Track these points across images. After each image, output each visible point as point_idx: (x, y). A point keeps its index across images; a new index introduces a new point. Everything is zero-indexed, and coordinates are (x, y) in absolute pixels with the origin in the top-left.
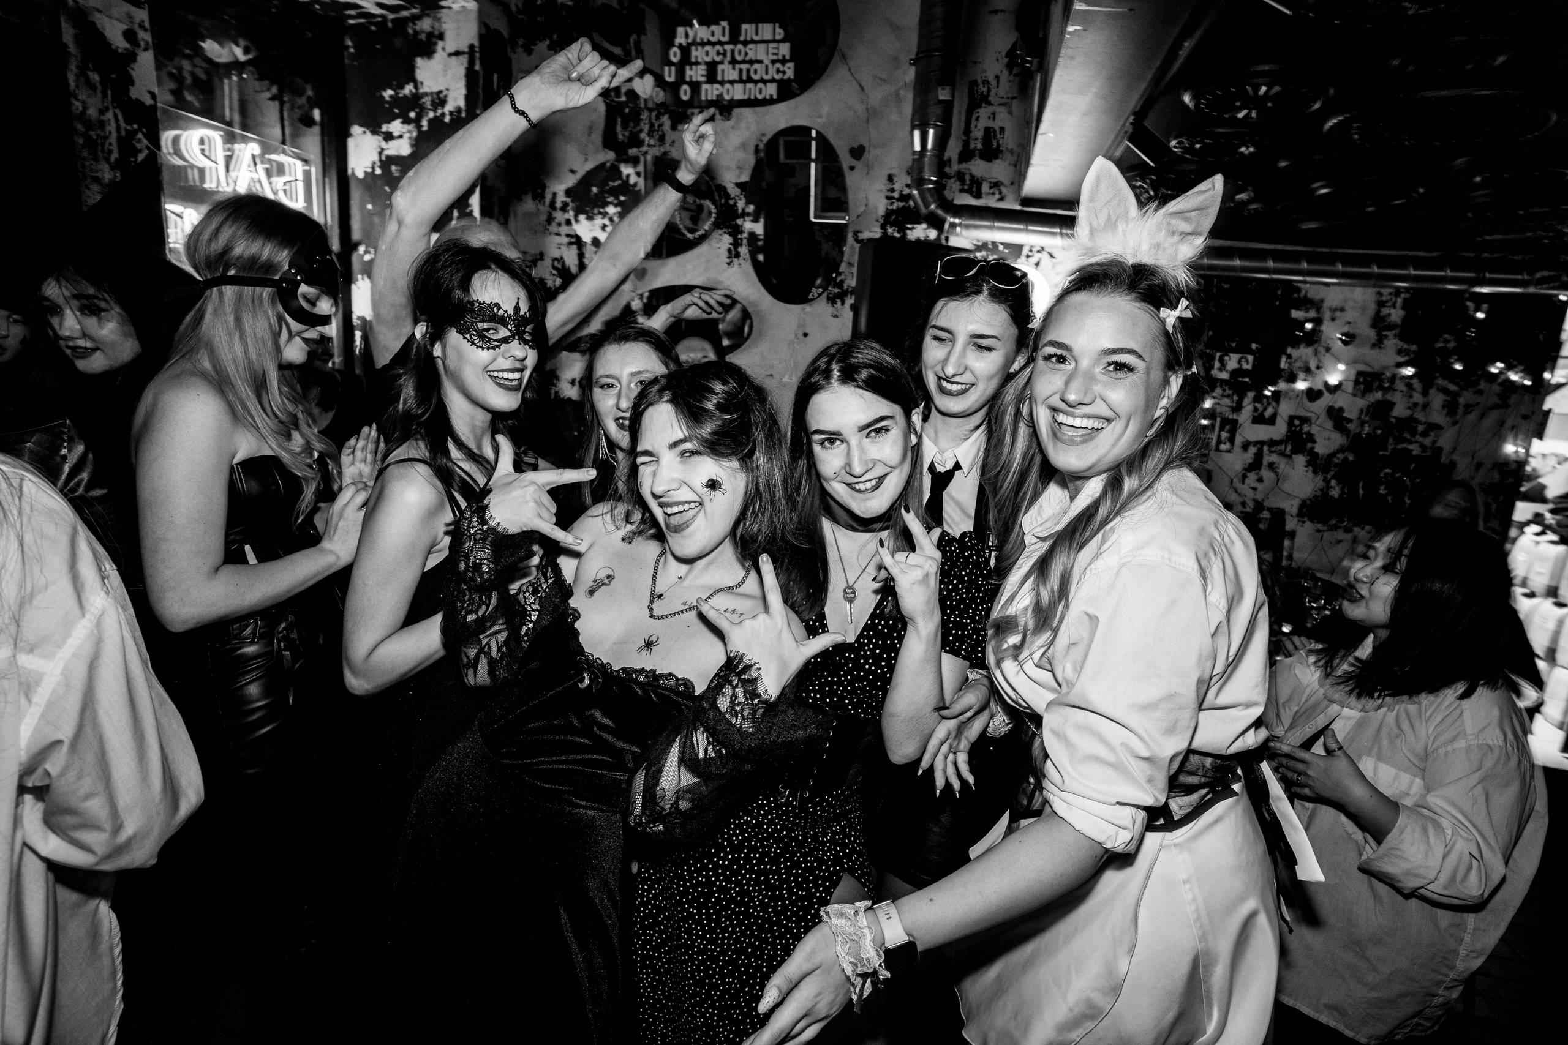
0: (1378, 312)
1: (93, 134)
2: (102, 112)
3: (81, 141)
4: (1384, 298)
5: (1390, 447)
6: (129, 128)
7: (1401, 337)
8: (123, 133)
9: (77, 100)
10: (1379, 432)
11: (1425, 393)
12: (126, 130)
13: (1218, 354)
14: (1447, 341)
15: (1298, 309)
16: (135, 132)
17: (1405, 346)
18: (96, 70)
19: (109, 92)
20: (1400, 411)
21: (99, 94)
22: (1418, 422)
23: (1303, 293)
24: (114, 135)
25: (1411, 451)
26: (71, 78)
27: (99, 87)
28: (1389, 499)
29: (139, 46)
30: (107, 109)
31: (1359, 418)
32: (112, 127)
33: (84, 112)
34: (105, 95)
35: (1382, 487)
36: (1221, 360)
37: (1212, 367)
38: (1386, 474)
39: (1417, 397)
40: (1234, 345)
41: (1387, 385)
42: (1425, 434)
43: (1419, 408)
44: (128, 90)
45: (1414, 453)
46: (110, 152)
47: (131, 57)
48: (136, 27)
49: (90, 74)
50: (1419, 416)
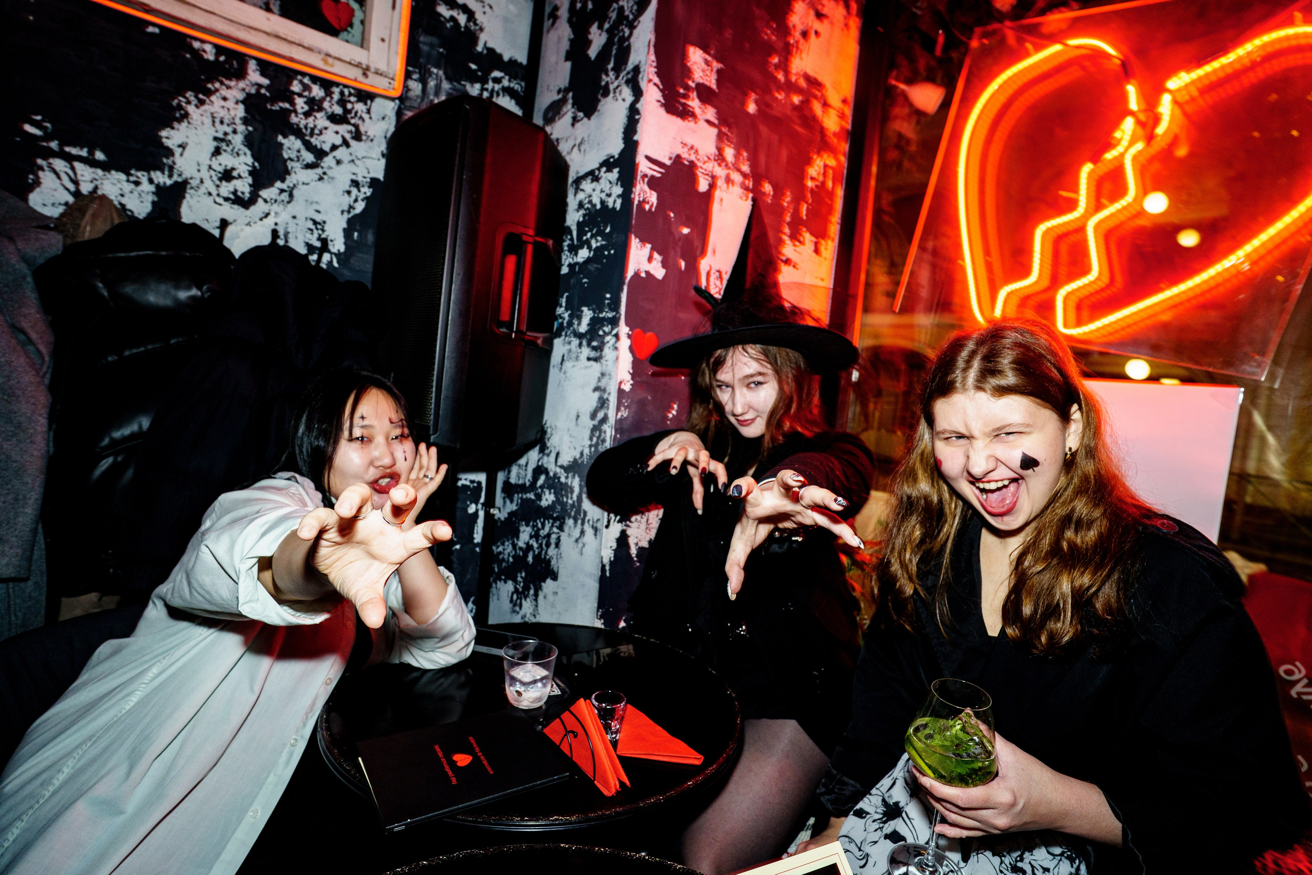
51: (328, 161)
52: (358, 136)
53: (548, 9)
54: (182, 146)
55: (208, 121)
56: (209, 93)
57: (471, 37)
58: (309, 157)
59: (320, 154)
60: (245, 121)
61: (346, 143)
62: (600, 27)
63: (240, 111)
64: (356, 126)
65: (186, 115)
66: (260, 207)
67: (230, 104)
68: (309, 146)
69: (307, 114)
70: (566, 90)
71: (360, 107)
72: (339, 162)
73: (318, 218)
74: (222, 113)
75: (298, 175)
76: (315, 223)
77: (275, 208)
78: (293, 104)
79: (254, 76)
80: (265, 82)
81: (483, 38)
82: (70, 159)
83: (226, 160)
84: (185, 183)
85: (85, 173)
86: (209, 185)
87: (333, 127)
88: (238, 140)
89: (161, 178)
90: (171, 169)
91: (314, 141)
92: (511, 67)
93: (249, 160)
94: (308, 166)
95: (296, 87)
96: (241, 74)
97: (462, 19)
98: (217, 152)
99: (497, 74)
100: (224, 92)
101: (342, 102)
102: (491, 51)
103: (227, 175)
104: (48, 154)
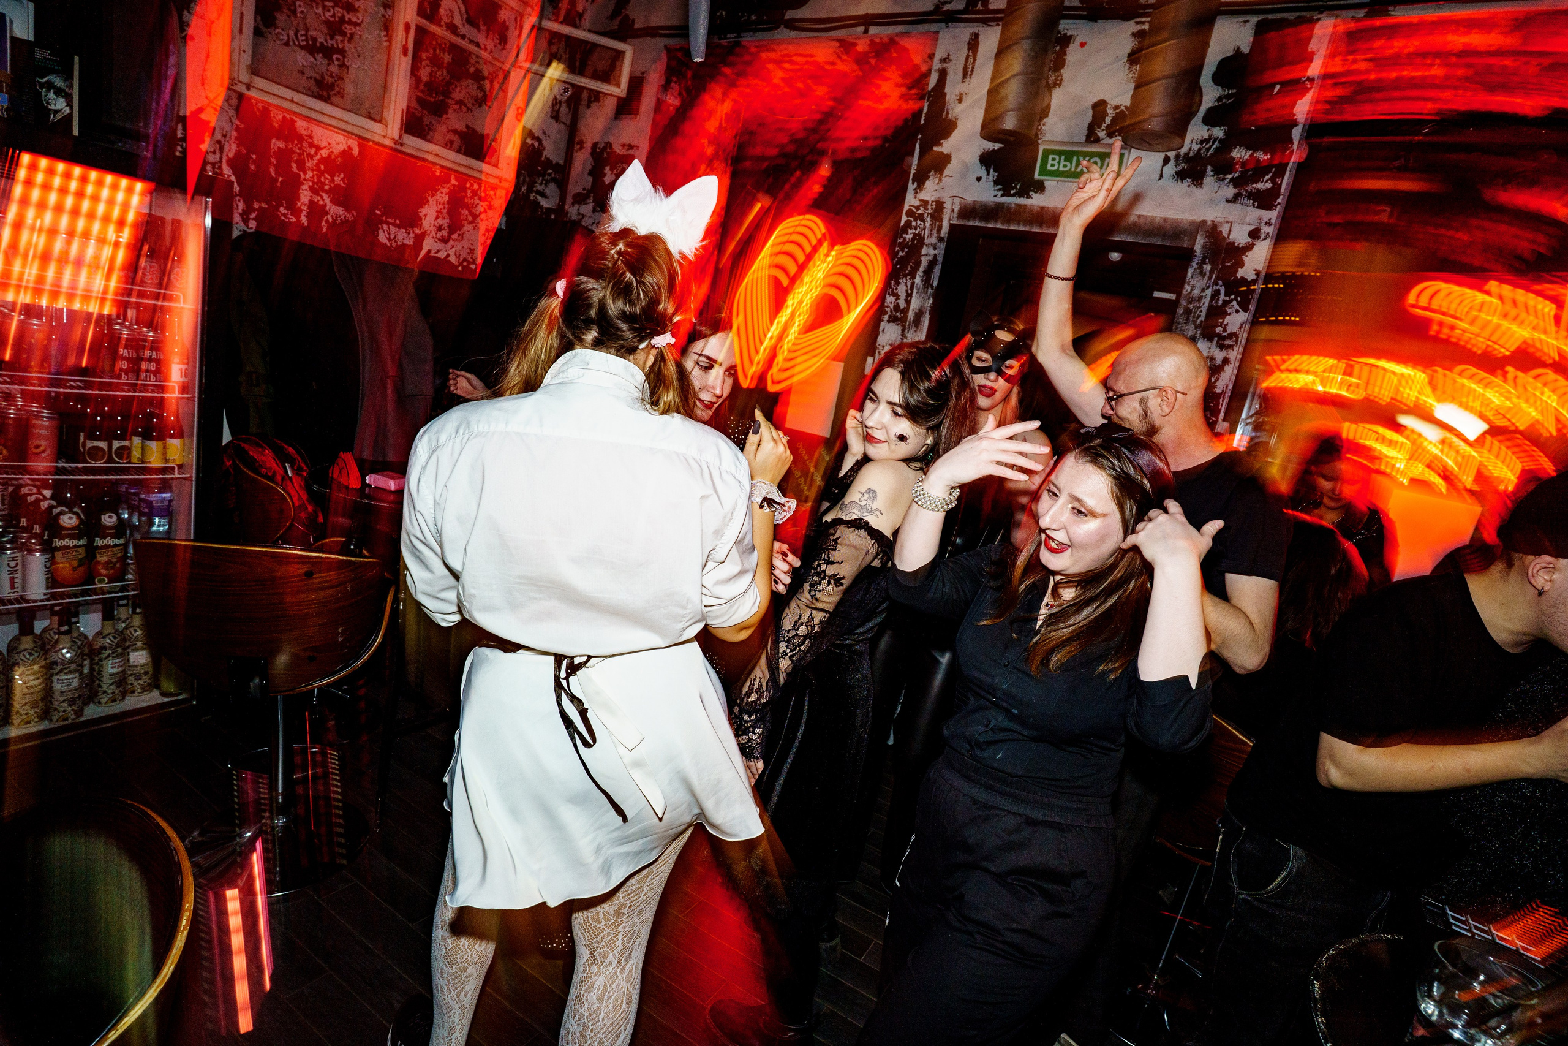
1: (1191, 306)
2: (1203, 290)
3: (1181, 312)
6: (1227, 298)
8: (1220, 303)
9: (1189, 285)
12: (1224, 301)
16: (1231, 301)
18: (1210, 263)
19: (1214, 276)
21: (1206, 278)
24: (1206, 305)
26: (1190, 271)
27: (1208, 274)
29: (1259, 238)
30: (1208, 288)
32: (1206, 302)
33: (1190, 292)
34: (1210, 278)
44: (1237, 271)
46: (1199, 316)
47: (1249, 247)
48: (1263, 224)
49: (1205, 266)
51: (478, 219)
52: (490, 207)
53: (577, 139)
54: (425, 216)
55: (435, 203)
56: (437, 190)
57: (539, 152)
58: (470, 218)
59: (475, 216)
60: (448, 202)
61: (485, 211)
62: (612, 170)
63: (446, 198)
64: (490, 202)
65: (428, 201)
66: (451, 243)
67: (443, 195)
68: (471, 213)
69: (471, 198)
70: (589, 192)
71: (492, 193)
72: (482, 220)
73: (472, 247)
74: (440, 200)
75: (468, 227)
76: (471, 250)
77: (456, 243)
78: (466, 193)
79: (453, 182)
80: (457, 183)
81: (545, 153)
82: (388, 224)
83: (440, 221)
84: (425, 232)
85: (393, 229)
86: (433, 233)
87: (481, 203)
88: (445, 211)
89: (417, 231)
90: (421, 226)
91: (473, 210)
92: (556, 167)
93: (448, 221)
94: (470, 223)
95: (468, 185)
96: (448, 181)
97: (536, 144)
98: (437, 218)
99: (550, 171)
100: (442, 190)
101: (485, 191)
102: (548, 159)
103: (440, 228)
104: (382, 222)
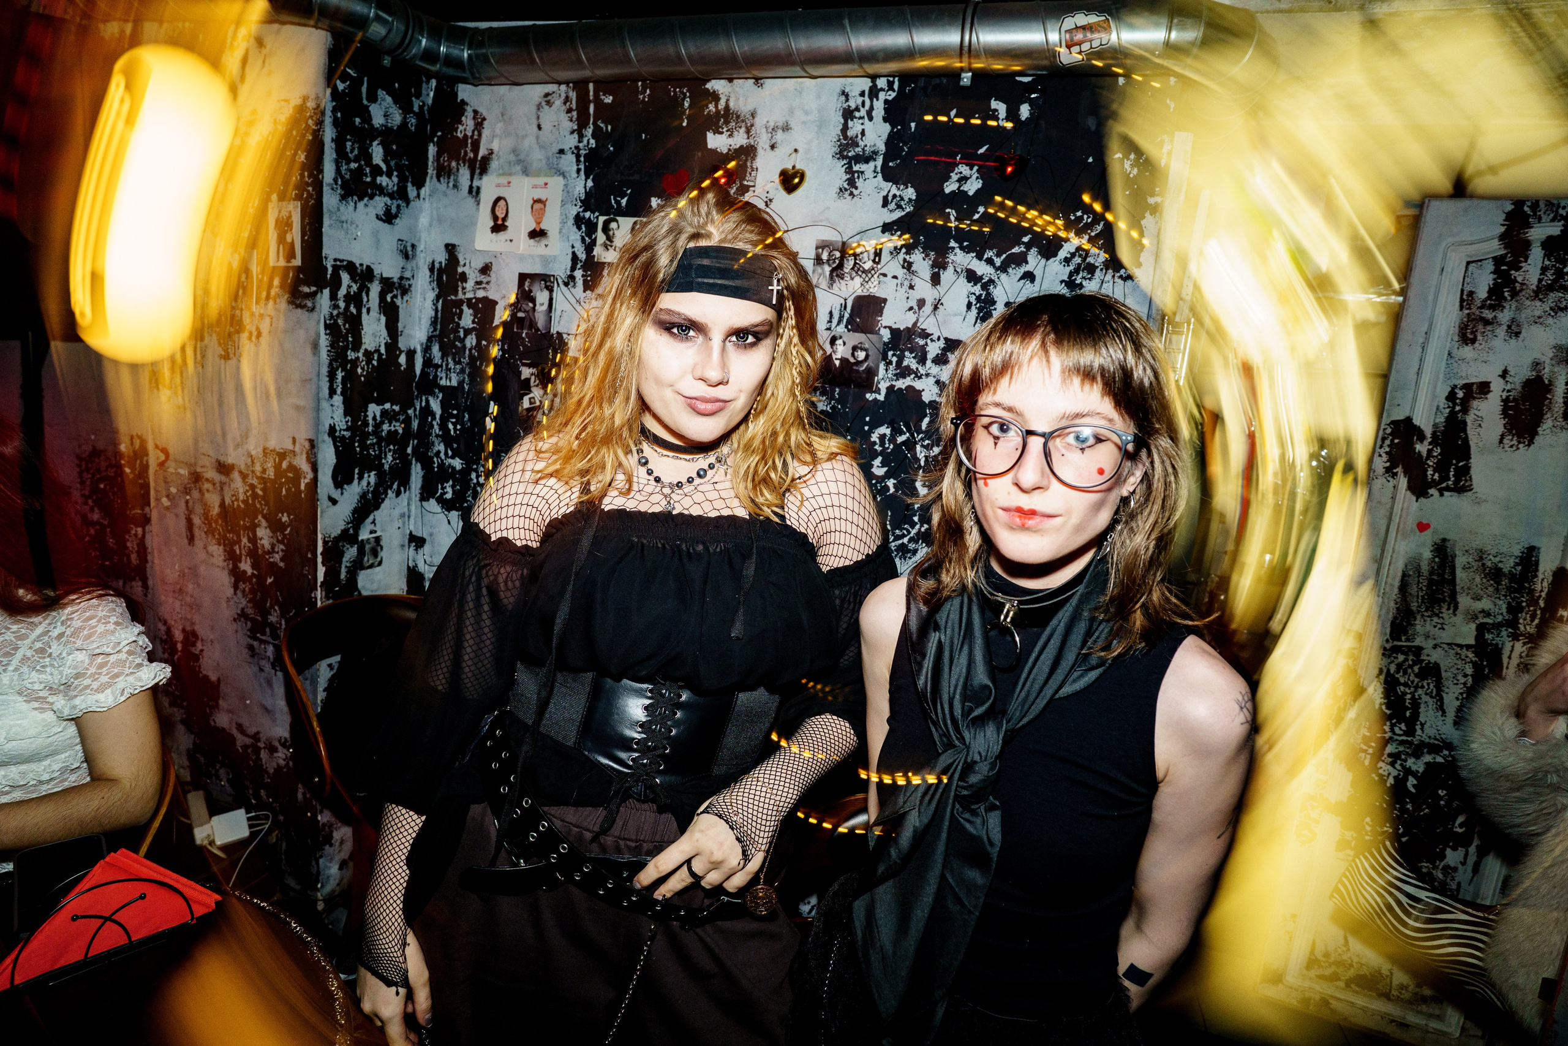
0: (845, 128)
4: (852, 104)
5: (883, 386)
7: (888, 174)
10: (861, 355)
11: (936, 280)
13: (602, 219)
14: (963, 179)
15: (717, 131)
17: (894, 190)
20: (895, 316)
22: (925, 335)
23: (722, 105)
25: (919, 393)
28: (891, 483)
31: (829, 329)
35: (877, 462)
36: (606, 229)
37: (594, 243)
38: (882, 437)
39: (924, 289)
40: (624, 202)
41: (868, 265)
42: (941, 360)
43: (928, 308)
45: (926, 398)
50: (928, 324)
